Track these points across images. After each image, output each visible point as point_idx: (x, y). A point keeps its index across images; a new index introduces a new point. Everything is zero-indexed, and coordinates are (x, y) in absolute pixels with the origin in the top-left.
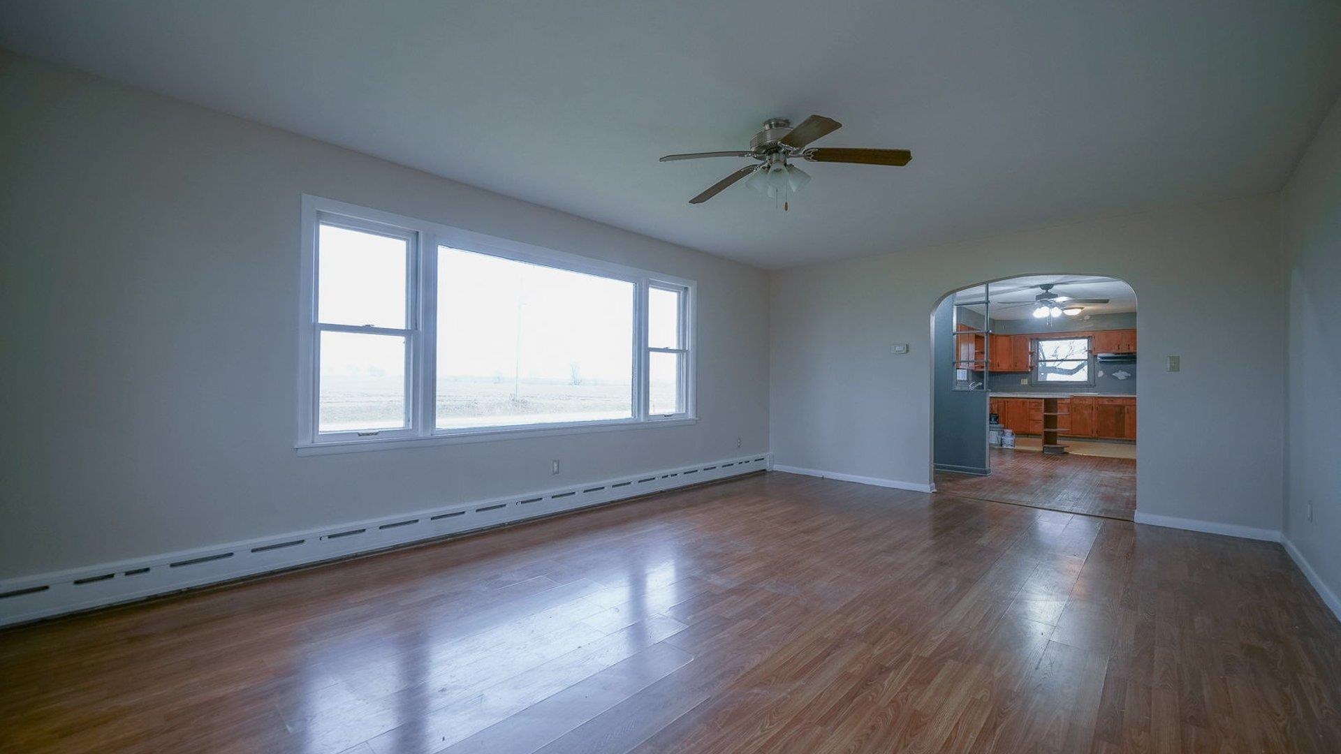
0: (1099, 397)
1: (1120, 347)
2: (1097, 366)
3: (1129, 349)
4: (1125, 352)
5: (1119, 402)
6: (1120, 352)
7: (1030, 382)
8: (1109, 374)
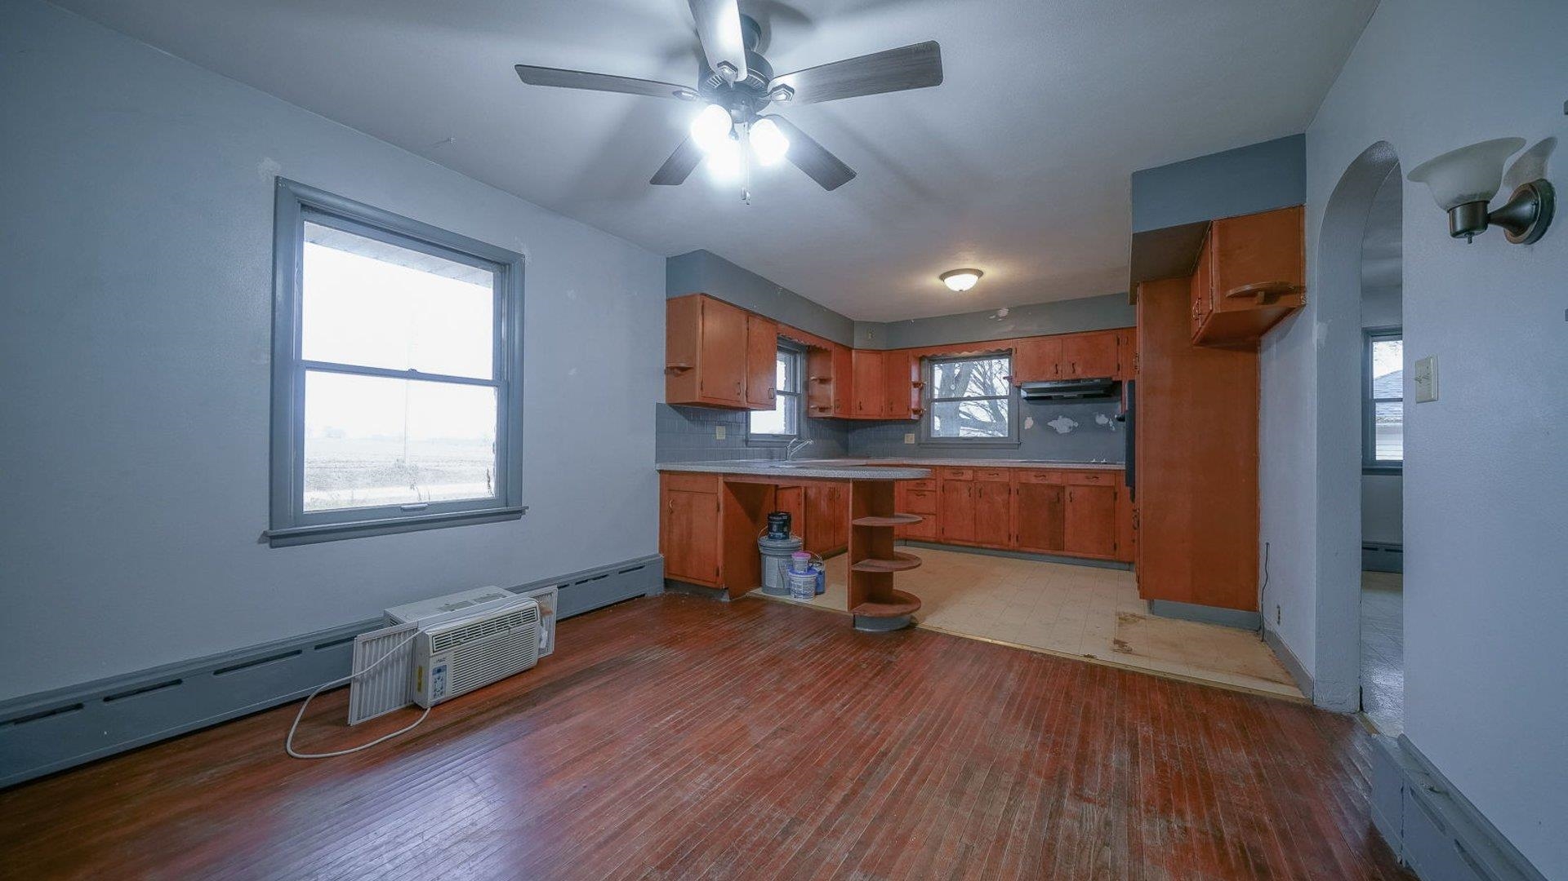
0: (1022, 469)
1: (1060, 368)
2: (1022, 408)
3: (1074, 371)
4: (1067, 378)
5: (1054, 479)
6: (1059, 377)
7: (918, 438)
8: (1041, 422)
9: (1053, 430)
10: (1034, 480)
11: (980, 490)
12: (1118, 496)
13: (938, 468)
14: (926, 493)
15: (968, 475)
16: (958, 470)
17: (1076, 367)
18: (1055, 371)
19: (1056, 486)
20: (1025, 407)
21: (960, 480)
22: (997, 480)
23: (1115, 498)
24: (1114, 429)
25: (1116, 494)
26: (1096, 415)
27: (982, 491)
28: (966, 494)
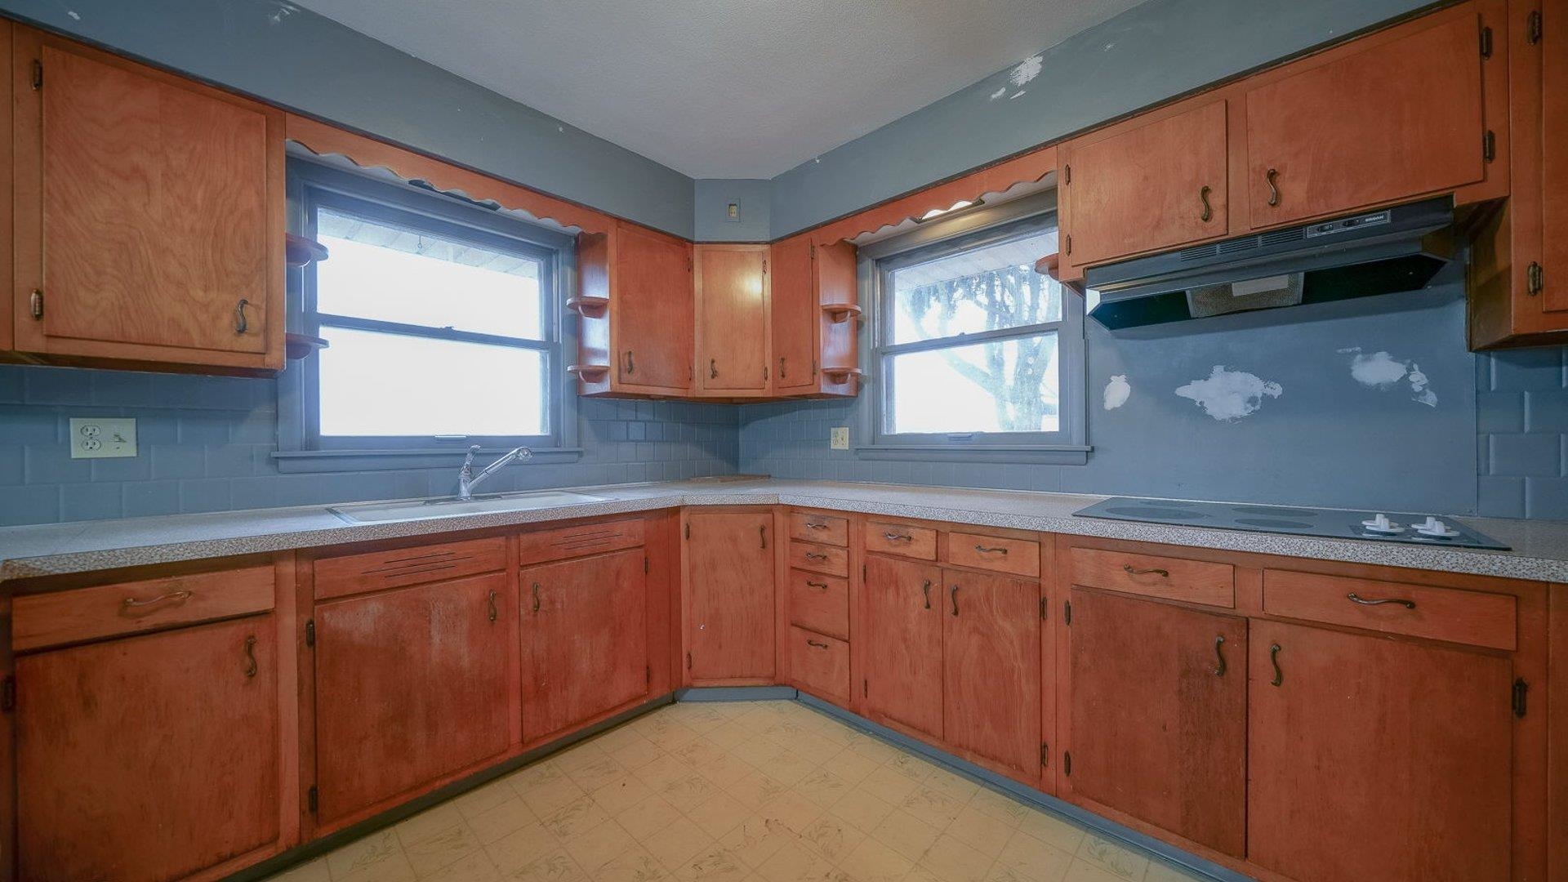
0: (1080, 540)
1: (1219, 198)
2: (1097, 353)
3: (1275, 201)
4: (1249, 230)
6: (1213, 230)
7: (854, 437)
8: (1157, 388)
9: (1196, 411)
10: (1122, 582)
11: (954, 592)
12: (1531, 699)
13: (852, 519)
14: (828, 581)
15: (923, 547)
16: (898, 526)
17: (1284, 184)
18: (1200, 210)
19: (1215, 614)
20: (1106, 344)
21: (905, 558)
22: (998, 566)
23: (1520, 710)
24: (1431, 399)
25: (1520, 688)
26: (1355, 353)
27: (961, 598)
28: (917, 600)
